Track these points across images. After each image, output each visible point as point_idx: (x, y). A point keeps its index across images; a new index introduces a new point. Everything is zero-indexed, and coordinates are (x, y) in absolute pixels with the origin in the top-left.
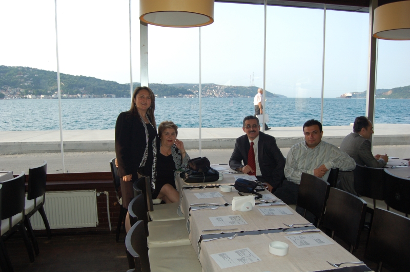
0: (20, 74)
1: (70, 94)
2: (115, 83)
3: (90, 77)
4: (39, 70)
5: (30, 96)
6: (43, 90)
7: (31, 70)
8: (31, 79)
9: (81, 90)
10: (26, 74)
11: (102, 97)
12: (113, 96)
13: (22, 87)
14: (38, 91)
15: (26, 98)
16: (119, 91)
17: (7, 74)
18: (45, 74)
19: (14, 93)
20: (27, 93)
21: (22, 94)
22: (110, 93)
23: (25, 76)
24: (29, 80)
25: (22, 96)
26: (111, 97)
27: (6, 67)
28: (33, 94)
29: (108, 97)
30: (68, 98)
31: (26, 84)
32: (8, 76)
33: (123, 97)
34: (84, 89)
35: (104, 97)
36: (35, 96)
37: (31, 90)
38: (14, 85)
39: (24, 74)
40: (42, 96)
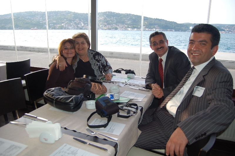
0: (126, 17)
1: (150, 29)
2: (175, 23)
3: (161, 19)
4: (135, 15)
5: (129, 29)
6: (136, 26)
7: (131, 15)
8: (131, 20)
9: (155, 26)
10: (129, 17)
11: (167, 31)
12: (173, 30)
13: (126, 25)
14: (134, 26)
15: (128, 30)
16: (177, 27)
17: (120, 17)
18: (138, 17)
19: (122, 27)
20: (129, 28)
21: (126, 28)
22: (172, 29)
23: (128, 18)
24: (130, 20)
25: (126, 29)
26: (172, 31)
27: (119, 14)
28: (131, 28)
29: (170, 31)
30: (148, 30)
31: (128, 23)
32: (120, 18)
33: (179, 31)
34: (158, 26)
35: (168, 30)
36: (132, 29)
37: (130, 26)
38: (123, 23)
39: (127, 17)
40: (135, 29)
